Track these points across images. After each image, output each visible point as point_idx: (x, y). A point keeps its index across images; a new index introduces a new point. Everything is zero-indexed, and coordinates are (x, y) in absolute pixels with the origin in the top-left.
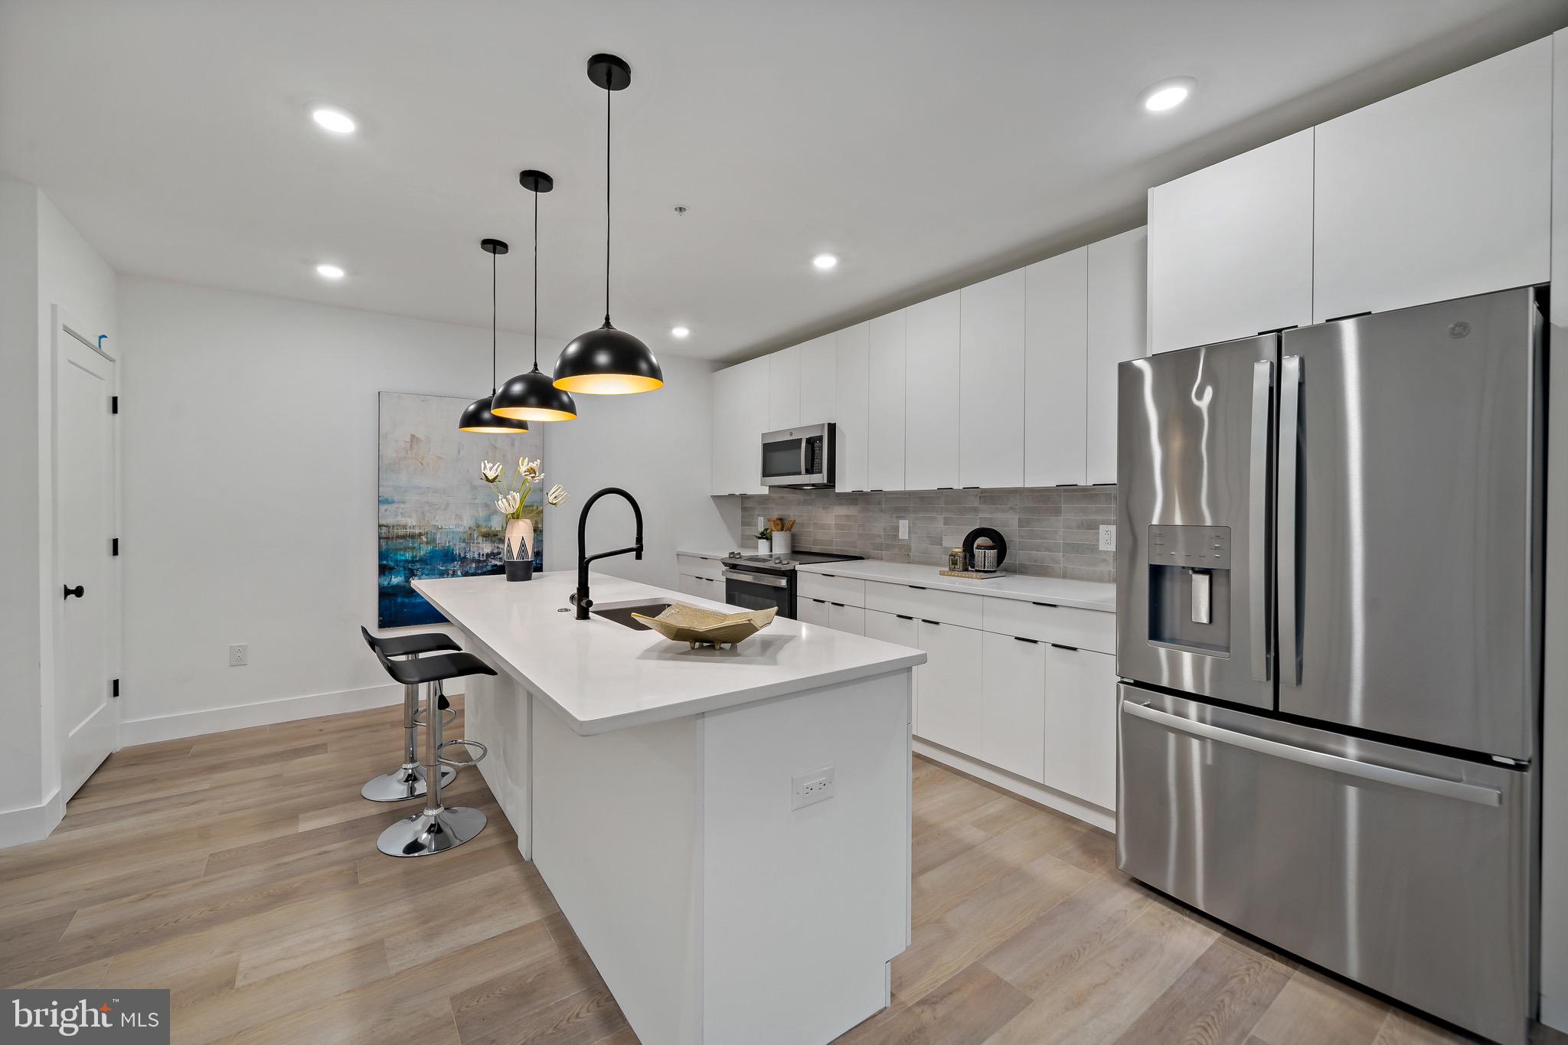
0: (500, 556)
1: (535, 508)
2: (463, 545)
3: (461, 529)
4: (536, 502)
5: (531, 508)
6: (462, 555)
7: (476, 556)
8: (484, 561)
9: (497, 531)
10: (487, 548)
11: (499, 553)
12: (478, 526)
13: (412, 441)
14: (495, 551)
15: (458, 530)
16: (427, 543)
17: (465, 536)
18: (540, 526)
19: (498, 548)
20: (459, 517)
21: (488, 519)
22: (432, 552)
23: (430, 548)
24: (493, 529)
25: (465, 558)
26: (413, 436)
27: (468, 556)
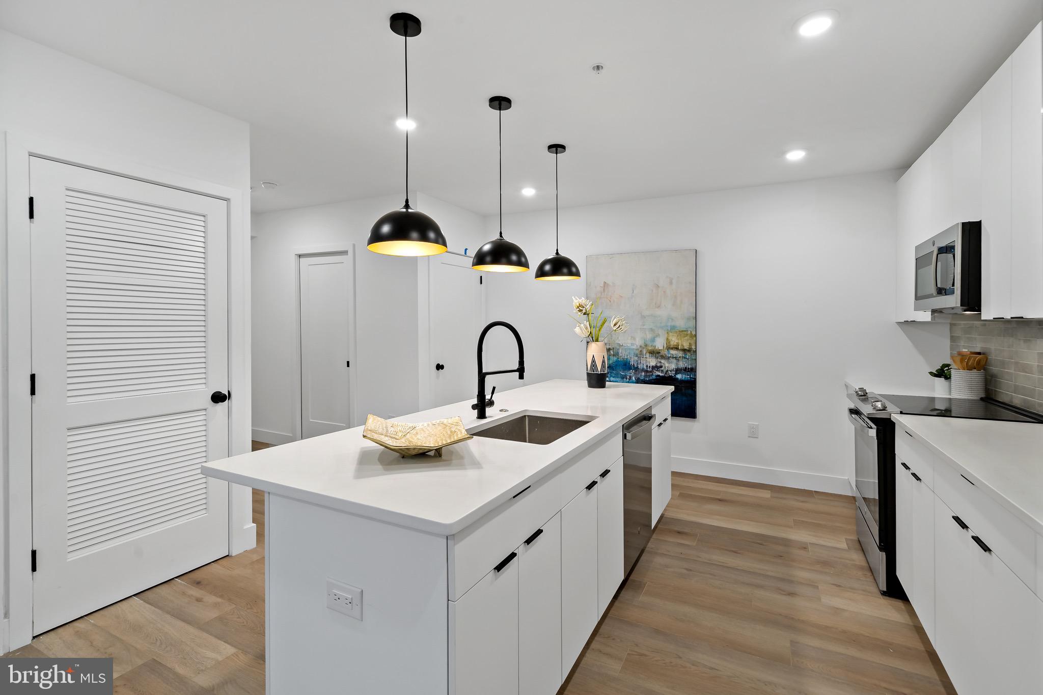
0: (662, 369)
1: (689, 332)
2: (636, 358)
3: (635, 347)
4: (690, 327)
5: (686, 333)
6: (636, 366)
7: (645, 367)
8: (651, 372)
9: (660, 350)
10: (653, 362)
11: (661, 367)
12: (646, 345)
13: (604, 286)
14: (659, 365)
15: (633, 347)
16: (614, 355)
17: (637, 352)
18: (693, 347)
19: (660, 362)
20: (634, 338)
21: (653, 340)
22: (616, 361)
23: (615, 359)
24: (657, 348)
25: (637, 368)
26: (605, 283)
27: (639, 367)
